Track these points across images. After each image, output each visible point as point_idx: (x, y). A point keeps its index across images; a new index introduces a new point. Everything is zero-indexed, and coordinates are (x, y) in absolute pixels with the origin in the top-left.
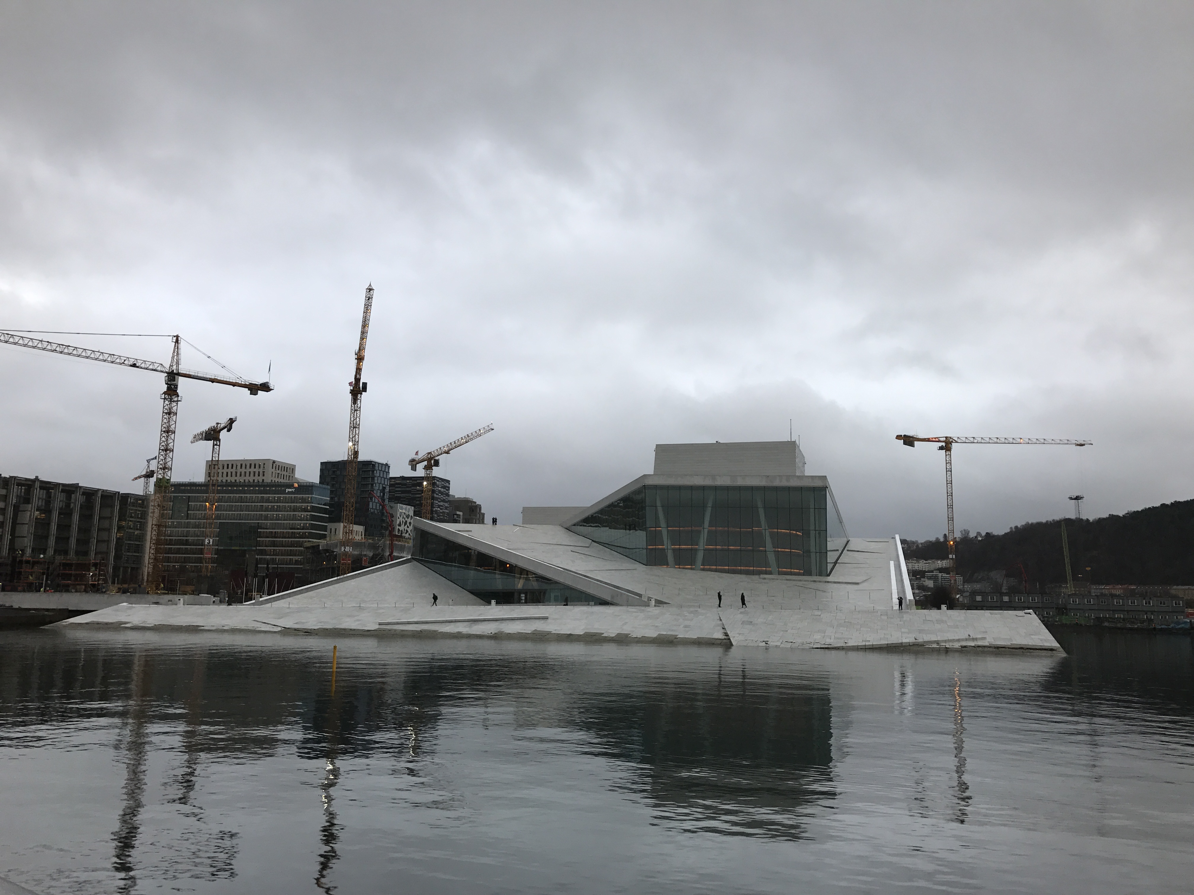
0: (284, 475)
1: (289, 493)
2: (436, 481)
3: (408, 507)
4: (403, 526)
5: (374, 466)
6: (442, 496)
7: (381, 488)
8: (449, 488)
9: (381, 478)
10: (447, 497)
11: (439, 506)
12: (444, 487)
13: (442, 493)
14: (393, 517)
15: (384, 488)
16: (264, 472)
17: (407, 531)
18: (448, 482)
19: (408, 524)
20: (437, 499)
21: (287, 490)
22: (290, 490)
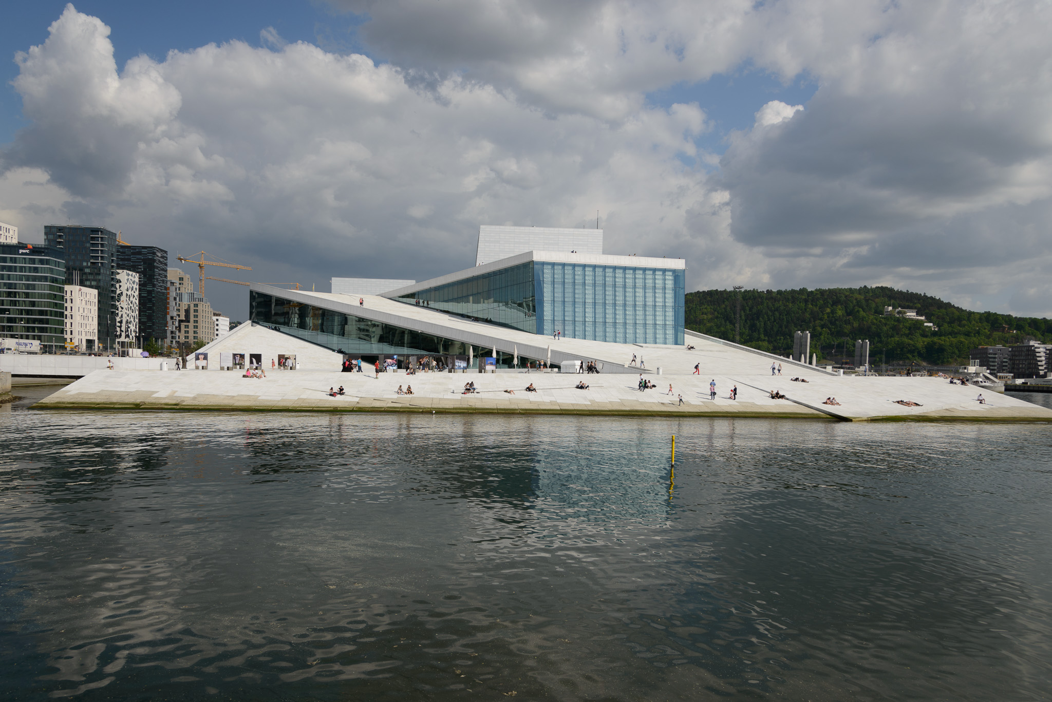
1: (23, 254)
2: (155, 251)
3: (134, 274)
4: (130, 291)
6: (161, 265)
7: (110, 254)
8: (167, 258)
9: (110, 245)
11: (160, 274)
12: (162, 257)
13: (161, 263)
14: (120, 282)
15: (112, 255)
17: (134, 296)
18: (166, 252)
19: (134, 289)
20: (157, 268)
21: (21, 251)
22: (24, 251)
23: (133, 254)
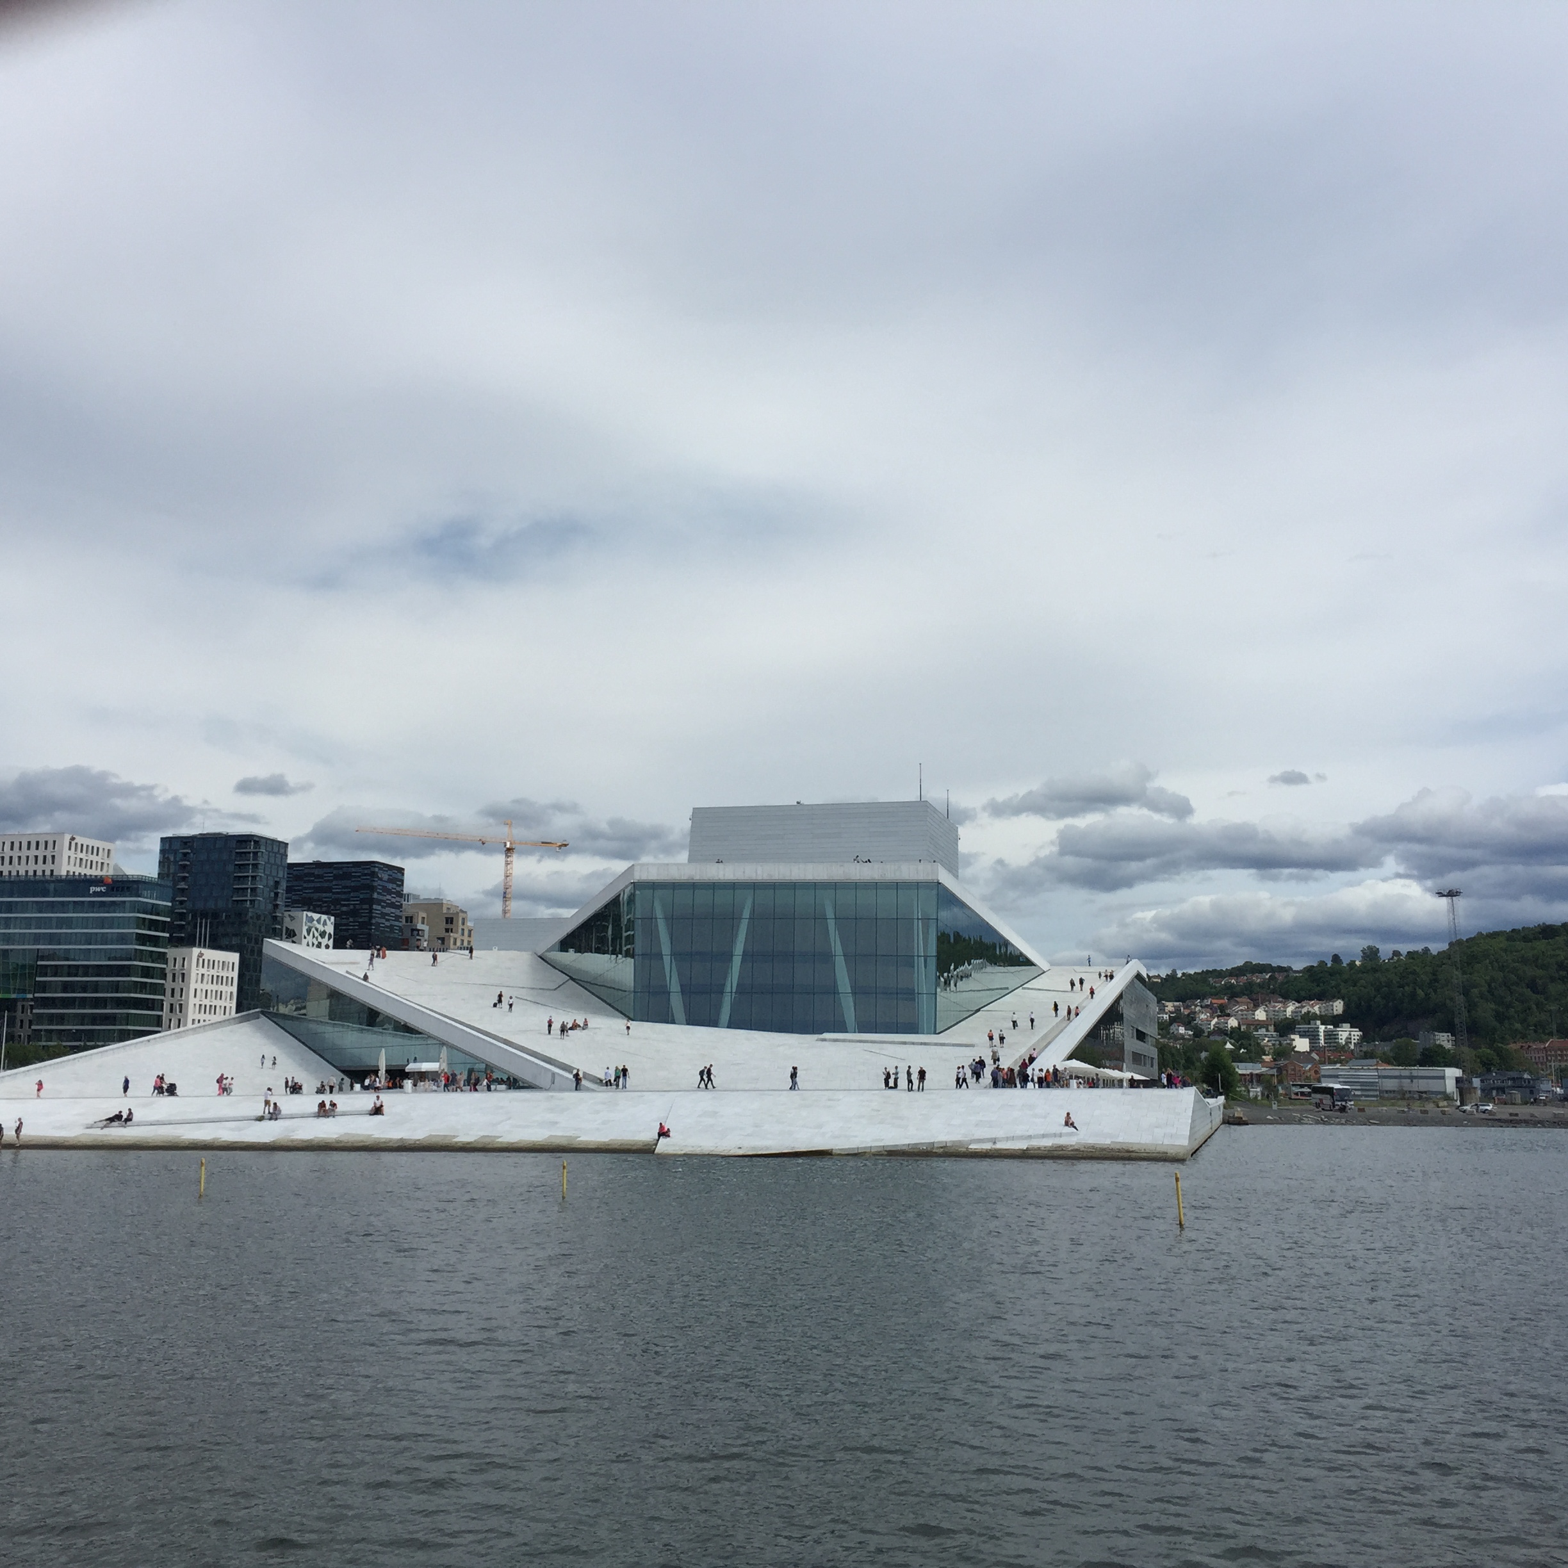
0: (92, 862)
1: (96, 894)
2: (377, 870)
3: (324, 917)
5: (256, 842)
6: (389, 897)
7: (271, 883)
8: (402, 881)
9: (272, 865)
10: (398, 899)
11: (383, 915)
12: (390, 881)
13: (389, 891)
14: (295, 935)
15: (277, 883)
16: (53, 857)
18: (400, 871)
20: (379, 902)
21: (92, 889)
22: (98, 889)
23: (336, 877)
